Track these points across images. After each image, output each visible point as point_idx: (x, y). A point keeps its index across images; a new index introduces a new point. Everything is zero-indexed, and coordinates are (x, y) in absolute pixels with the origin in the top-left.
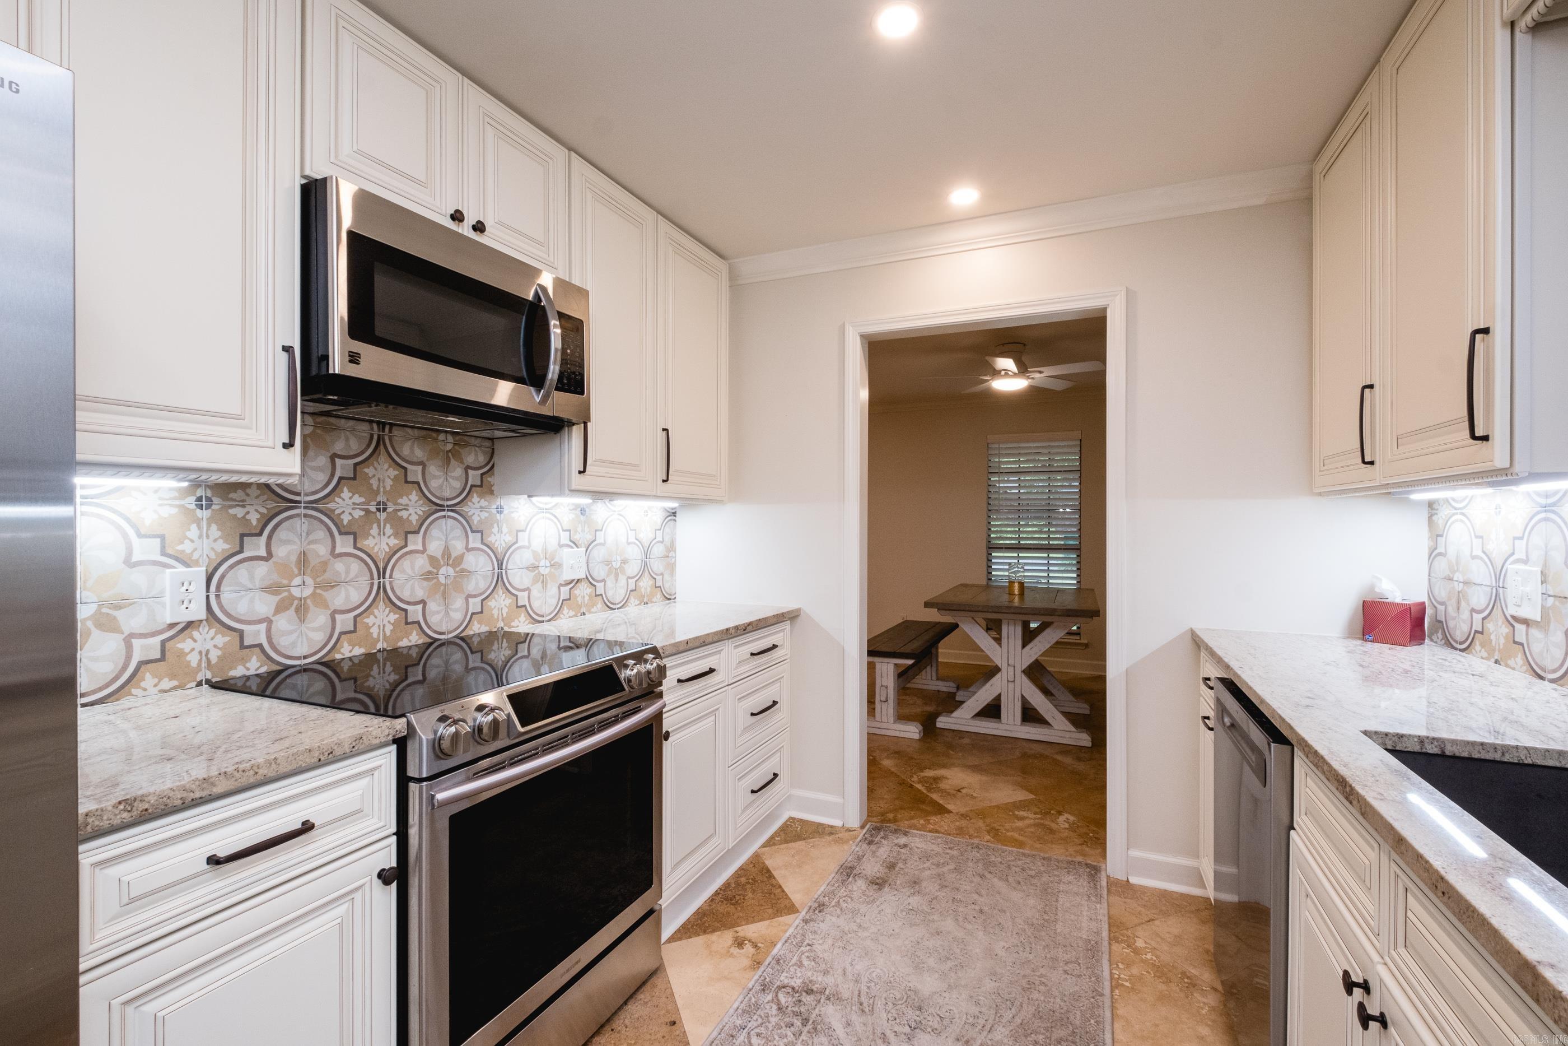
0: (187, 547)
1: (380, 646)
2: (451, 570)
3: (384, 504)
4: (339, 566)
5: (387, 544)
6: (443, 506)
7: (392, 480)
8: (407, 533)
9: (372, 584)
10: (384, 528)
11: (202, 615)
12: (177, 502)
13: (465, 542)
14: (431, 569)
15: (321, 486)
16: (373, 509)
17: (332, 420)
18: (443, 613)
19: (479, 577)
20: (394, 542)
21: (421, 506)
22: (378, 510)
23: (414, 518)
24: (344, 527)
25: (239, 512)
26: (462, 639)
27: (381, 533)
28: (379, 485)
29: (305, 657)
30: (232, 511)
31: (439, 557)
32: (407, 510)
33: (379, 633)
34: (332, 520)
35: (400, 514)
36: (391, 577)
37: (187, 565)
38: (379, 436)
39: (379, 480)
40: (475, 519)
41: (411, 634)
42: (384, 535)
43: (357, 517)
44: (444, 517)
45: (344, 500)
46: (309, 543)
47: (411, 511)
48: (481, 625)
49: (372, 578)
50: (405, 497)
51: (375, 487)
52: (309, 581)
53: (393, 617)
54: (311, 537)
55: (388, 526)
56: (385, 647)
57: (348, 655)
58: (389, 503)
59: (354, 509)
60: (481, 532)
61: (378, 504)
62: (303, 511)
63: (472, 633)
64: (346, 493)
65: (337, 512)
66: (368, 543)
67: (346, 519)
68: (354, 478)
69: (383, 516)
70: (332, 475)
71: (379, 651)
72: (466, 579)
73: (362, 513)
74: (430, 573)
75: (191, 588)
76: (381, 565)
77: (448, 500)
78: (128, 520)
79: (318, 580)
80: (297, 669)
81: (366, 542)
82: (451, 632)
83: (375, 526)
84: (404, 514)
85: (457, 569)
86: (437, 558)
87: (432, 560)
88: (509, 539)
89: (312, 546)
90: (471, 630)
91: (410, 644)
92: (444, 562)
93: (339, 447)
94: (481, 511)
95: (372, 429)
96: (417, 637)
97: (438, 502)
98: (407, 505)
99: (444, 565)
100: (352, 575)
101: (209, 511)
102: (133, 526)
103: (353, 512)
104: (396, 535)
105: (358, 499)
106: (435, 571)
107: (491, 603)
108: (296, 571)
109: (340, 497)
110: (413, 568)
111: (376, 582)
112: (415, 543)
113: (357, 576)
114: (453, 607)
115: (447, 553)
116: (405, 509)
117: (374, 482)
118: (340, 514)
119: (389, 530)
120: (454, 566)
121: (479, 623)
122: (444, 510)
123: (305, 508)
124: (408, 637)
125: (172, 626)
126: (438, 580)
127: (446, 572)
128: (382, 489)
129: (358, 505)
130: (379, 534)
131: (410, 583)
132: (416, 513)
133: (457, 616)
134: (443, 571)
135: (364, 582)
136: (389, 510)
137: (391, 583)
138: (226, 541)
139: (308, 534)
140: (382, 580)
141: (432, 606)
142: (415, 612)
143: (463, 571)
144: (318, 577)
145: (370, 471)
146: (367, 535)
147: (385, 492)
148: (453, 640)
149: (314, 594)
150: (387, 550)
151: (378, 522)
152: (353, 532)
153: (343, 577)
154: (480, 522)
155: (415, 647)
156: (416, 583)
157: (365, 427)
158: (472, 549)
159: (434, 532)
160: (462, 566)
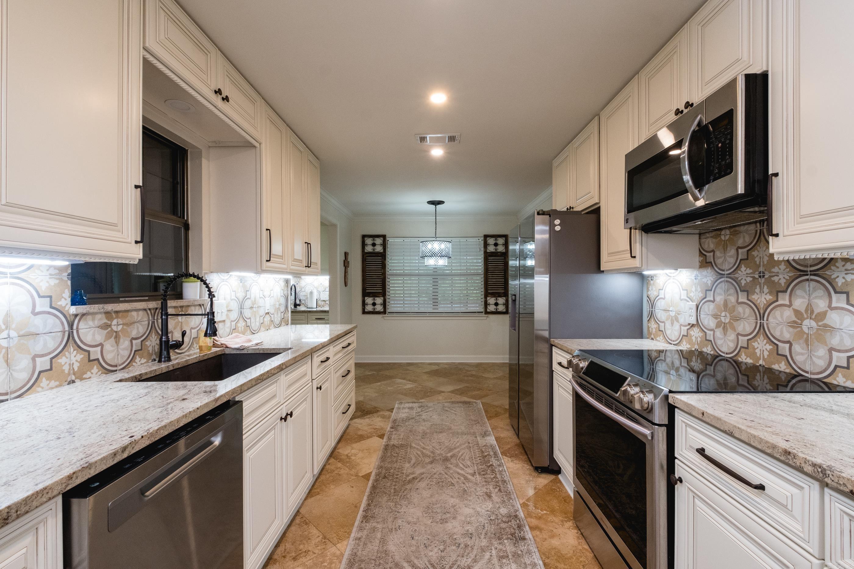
0: (692, 294)
1: (761, 362)
2: (813, 324)
3: (763, 273)
4: (740, 309)
5: (765, 298)
6: (807, 271)
7: (768, 256)
8: (778, 292)
9: (757, 323)
10: (763, 288)
11: (695, 322)
12: (690, 277)
13: (828, 301)
14: (796, 320)
15: (732, 265)
16: (757, 276)
17: (737, 228)
18: (806, 355)
19: (844, 335)
20: (769, 297)
21: (788, 272)
22: (760, 277)
23: (783, 282)
24: (742, 287)
25: (705, 280)
26: (825, 383)
27: (762, 291)
28: (760, 261)
29: (727, 354)
30: (703, 280)
31: (803, 311)
32: (778, 276)
33: (760, 354)
34: (737, 283)
35: (773, 279)
36: (767, 320)
37: (692, 302)
38: (760, 230)
39: (760, 258)
40: (840, 282)
41: (781, 363)
42: (763, 292)
43: (748, 281)
44: (808, 280)
45: (742, 272)
46: (728, 296)
47: (781, 276)
48: (847, 380)
49: (757, 319)
50: (776, 267)
51: (758, 263)
52: (728, 315)
53: (769, 347)
54: (729, 293)
55: (766, 287)
56: (764, 364)
57: (744, 361)
58: (766, 272)
59: (747, 277)
60: (847, 294)
61: (760, 273)
62: (726, 279)
63: (835, 382)
64: (743, 268)
65: (739, 279)
66: (755, 297)
67: (743, 282)
68: (747, 260)
69: (762, 280)
70: (737, 259)
71: (760, 365)
72: (829, 334)
73: (751, 279)
74: (795, 322)
75: (692, 311)
76: (762, 312)
77: (811, 266)
78: (680, 284)
79: (732, 315)
80: (724, 358)
81: (753, 297)
82: (814, 374)
83: (758, 287)
84: (776, 279)
85: (820, 324)
86: (802, 312)
87: (797, 313)
89: (728, 297)
90: (835, 379)
91: (780, 369)
92: (807, 316)
93: (740, 243)
94: (846, 274)
95: (757, 227)
96: (785, 367)
97: (802, 268)
98: (778, 273)
99: (807, 318)
100: (746, 315)
101: (698, 280)
102: (682, 286)
103: (747, 279)
104: (770, 293)
105: (749, 271)
106: (800, 322)
108: (723, 309)
109: (741, 271)
110: (782, 317)
111: (759, 322)
112: (784, 299)
113: (748, 316)
114: (816, 354)
115: (810, 309)
116: (776, 275)
117: (757, 260)
118: (740, 280)
119: (766, 290)
120: (816, 320)
121: (844, 376)
122: (807, 275)
123: (727, 277)
124: (779, 364)
125: (689, 324)
126: (802, 329)
127: (808, 324)
128: (762, 263)
129: (749, 274)
130: (760, 292)
131: (780, 327)
132: (784, 278)
133: (821, 363)
134: (807, 322)
135: (752, 320)
136: (766, 277)
137: (767, 324)
138: (702, 293)
139: (727, 291)
140: (762, 321)
141: (797, 348)
142: (784, 348)
143: (826, 326)
144: (732, 313)
145: (755, 253)
146: (754, 293)
147: (763, 265)
148: (817, 381)
149: (729, 322)
150: (765, 302)
151: (760, 284)
152: (747, 290)
153: (742, 315)
154: (846, 284)
155: (783, 373)
156: (784, 328)
157: (752, 227)
158: (836, 308)
159: (799, 292)
160: (825, 322)
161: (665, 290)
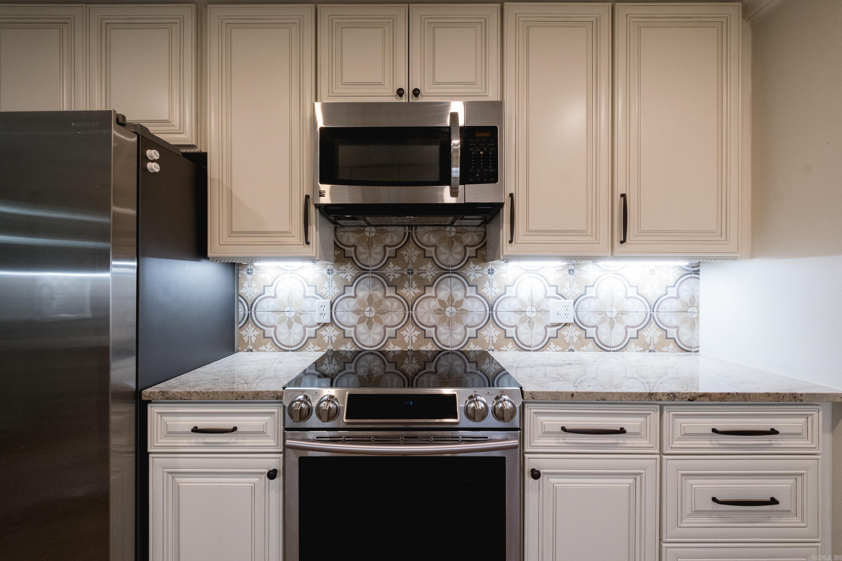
0: (324, 291)
1: (409, 348)
2: (454, 309)
3: (412, 270)
4: (388, 303)
5: (414, 292)
6: (449, 270)
7: (416, 256)
8: (425, 286)
9: (405, 314)
10: (412, 283)
11: (328, 321)
12: (321, 272)
13: (464, 292)
14: (441, 308)
15: (379, 262)
16: (406, 273)
17: (384, 228)
18: (448, 334)
19: (474, 315)
20: (417, 291)
21: (434, 271)
22: (409, 273)
23: (430, 278)
24: (390, 282)
25: (343, 275)
26: (462, 352)
27: (410, 286)
28: (409, 260)
29: (371, 347)
30: (341, 275)
31: (446, 301)
32: (425, 273)
33: (409, 340)
34: (384, 279)
35: (421, 275)
36: (416, 310)
37: (324, 299)
38: (409, 233)
39: (409, 257)
40: (472, 278)
41: (428, 344)
42: (412, 287)
43: (397, 277)
44: (449, 277)
45: (390, 268)
46: (373, 291)
47: (428, 273)
48: (476, 346)
49: (405, 310)
50: (424, 266)
51: (407, 261)
52: (373, 309)
53: (417, 333)
54: (374, 288)
55: (414, 282)
56: (412, 349)
57: (392, 349)
58: (414, 270)
59: (395, 273)
60: (476, 286)
61: (409, 270)
62: (371, 275)
63: (469, 349)
64: (391, 265)
65: (387, 275)
67: (391, 278)
68: (396, 257)
69: (411, 277)
70: (384, 256)
71: (409, 350)
72: (464, 316)
73: (400, 275)
74: (439, 310)
75: (325, 309)
76: (410, 304)
77: (452, 266)
78: (304, 279)
79: (378, 309)
80: (368, 352)
81: (402, 291)
82: (454, 347)
83: (407, 282)
84: (424, 275)
85: (458, 309)
86: (445, 302)
87: (441, 302)
88: (498, 291)
89: (375, 292)
90: (469, 347)
91: (427, 350)
92: (449, 304)
93: (388, 241)
94: (476, 273)
95: (405, 230)
96: (431, 347)
97: (445, 268)
98: (425, 270)
99: (449, 306)
100: (395, 307)
101: (332, 275)
102: (306, 282)
103: (395, 275)
104: (419, 287)
105: (397, 268)
106: (443, 309)
107: (484, 333)
108: (367, 304)
109: (388, 267)
110: (429, 307)
111: (407, 313)
112: (430, 292)
113: (397, 309)
114: (455, 332)
115: (451, 298)
116: (424, 273)
117: (406, 259)
118: (388, 276)
119: (414, 284)
120: (456, 307)
121: (474, 344)
122: (449, 273)
123: (371, 273)
124: (426, 346)
125: (319, 324)
126: (445, 314)
127: (450, 310)
128: (410, 262)
129: (398, 271)
130: (409, 287)
131: (427, 315)
132: (431, 275)
133: (459, 338)
134: (448, 309)
135: (401, 312)
136: (414, 273)
137: (415, 314)
138: (338, 289)
139: (372, 287)
140: (410, 312)
141: (441, 329)
142: (430, 332)
143: (462, 310)
144: (377, 307)
145: (404, 252)
146: (402, 287)
147: (412, 264)
148: (455, 352)
149: (375, 316)
150: (414, 295)
151: (409, 280)
152: (396, 285)
153: (390, 308)
154: (476, 280)
155: (430, 352)
156: (431, 316)
157: (401, 229)
158: (470, 297)
159: (443, 286)
160: (462, 307)
161: (276, 287)
